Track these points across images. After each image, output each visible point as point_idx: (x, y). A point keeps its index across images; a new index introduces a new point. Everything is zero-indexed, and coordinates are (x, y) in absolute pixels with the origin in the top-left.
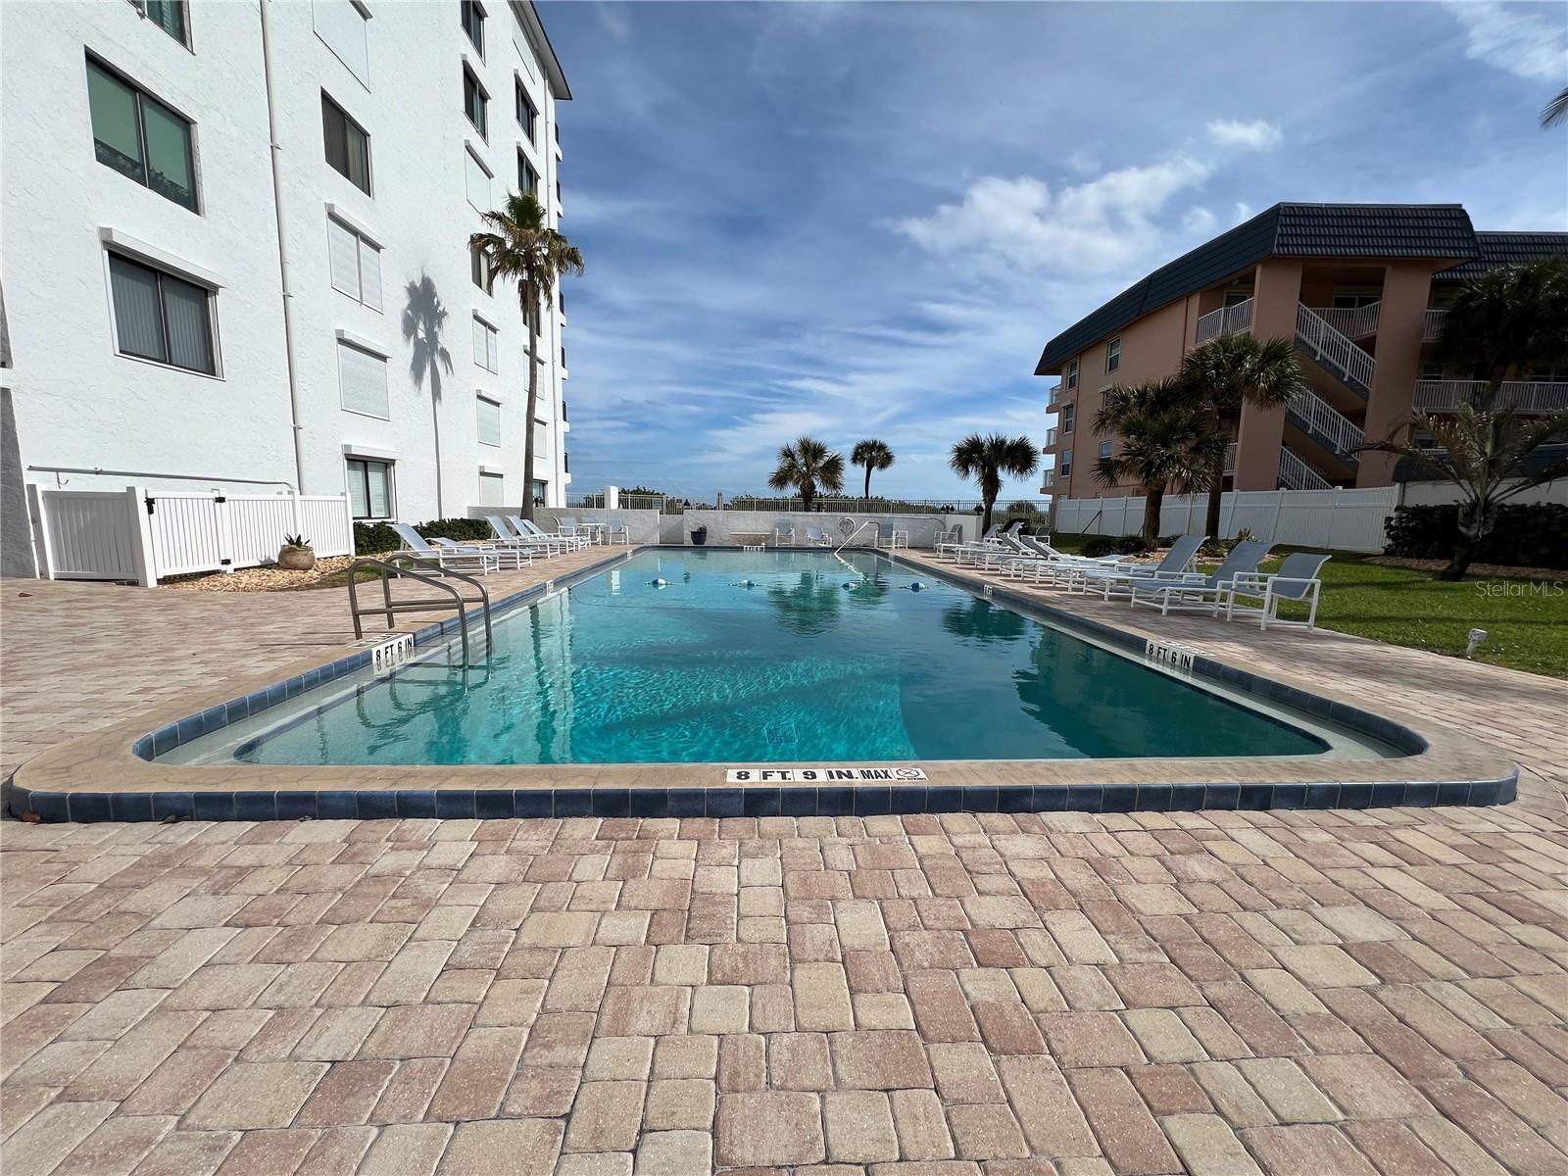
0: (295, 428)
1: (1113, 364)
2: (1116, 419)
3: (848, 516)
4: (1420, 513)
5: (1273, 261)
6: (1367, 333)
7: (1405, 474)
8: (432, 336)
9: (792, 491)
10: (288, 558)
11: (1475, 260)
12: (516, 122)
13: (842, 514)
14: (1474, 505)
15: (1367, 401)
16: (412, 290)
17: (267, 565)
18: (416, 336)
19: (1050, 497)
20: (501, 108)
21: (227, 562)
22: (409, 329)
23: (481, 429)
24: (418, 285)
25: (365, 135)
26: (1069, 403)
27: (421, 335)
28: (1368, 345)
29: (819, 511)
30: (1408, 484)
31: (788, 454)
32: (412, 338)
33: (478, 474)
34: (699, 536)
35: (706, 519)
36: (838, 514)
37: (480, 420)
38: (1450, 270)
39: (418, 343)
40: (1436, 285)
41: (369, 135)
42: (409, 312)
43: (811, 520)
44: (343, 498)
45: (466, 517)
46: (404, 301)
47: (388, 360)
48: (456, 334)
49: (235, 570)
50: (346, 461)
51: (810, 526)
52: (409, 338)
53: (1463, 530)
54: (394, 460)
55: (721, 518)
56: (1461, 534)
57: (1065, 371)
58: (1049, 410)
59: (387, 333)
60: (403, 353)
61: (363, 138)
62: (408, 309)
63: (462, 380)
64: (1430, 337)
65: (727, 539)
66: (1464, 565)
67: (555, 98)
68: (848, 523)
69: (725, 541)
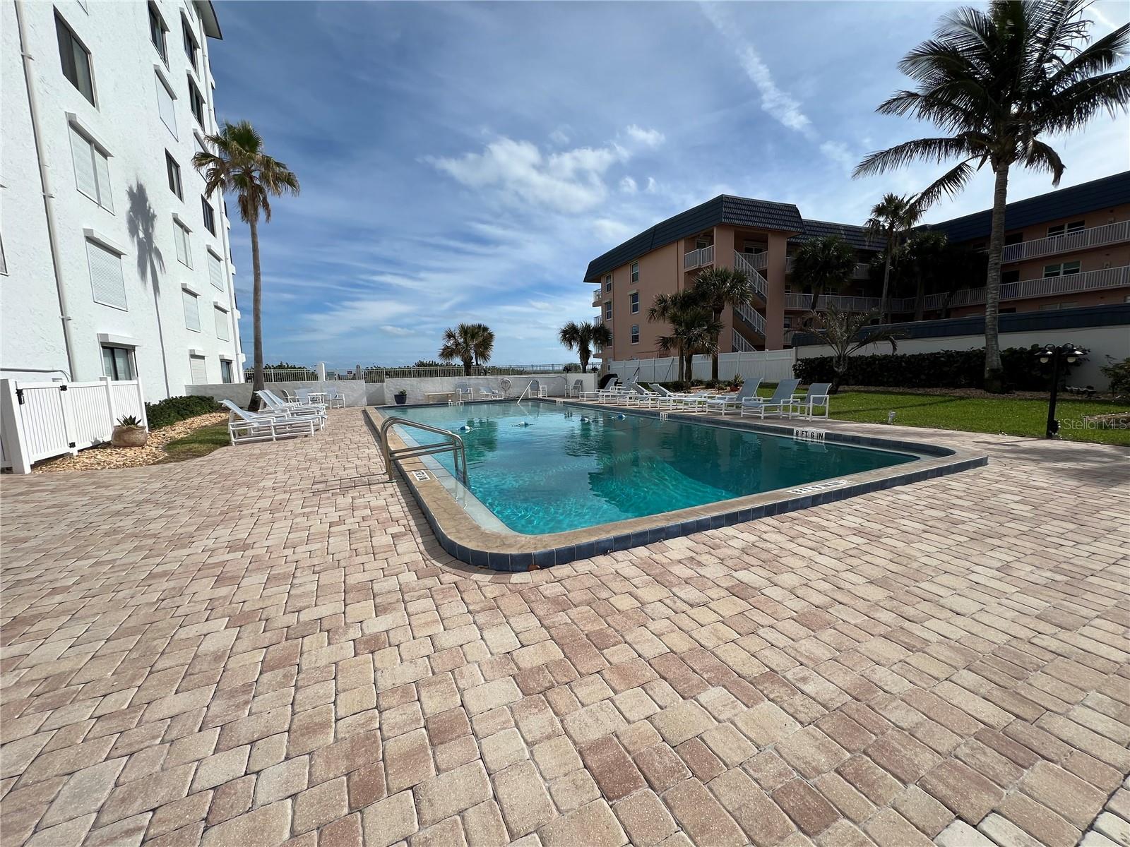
0: (63, 320)
1: (635, 278)
2: (663, 314)
3: (506, 377)
4: (808, 362)
5: (723, 226)
6: (762, 267)
7: (797, 342)
8: (149, 236)
9: (458, 361)
10: (126, 437)
11: (804, 234)
12: (183, 51)
13: (502, 376)
14: (839, 357)
15: (766, 303)
16: (131, 194)
17: (97, 446)
18: (138, 236)
19: (600, 360)
20: (174, 38)
21: (72, 445)
22: (133, 231)
23: (187, 318)
24: (135, 191)
25: (86, 52)
26: (608, 301)
27: (141, 235)
28: (764, 273)
29: (486, 375)
30: (799, 347)
31: (450, 336)
32: (136, 237)
33: (188, 357)
34: (401, 398)
35: (407, 384)
36: (499, 377)
37: (186, 310)
38: (793, 237)
39: (140, 243)
40: (789, 244)
41: (90, 53)
42: (131, 213)
43: (481, 382)
44: (104, 383)
45: (184, 395)
46: (127, 205)
47: (122, 256)
48: (164, 235)
49: (79, 451)
50: (101, 348)
51: (479, 386)
52: (133, 237)
53: (836, 369)
54: (135, 346)
55: (415, 383)
56: (836, 372)
57: (603, 280)
58: (595, 305)
59: (117, 233)
60: (130, 249)
61: (84, 54)
62: (130, 212)
63: (173, 275)
64: (788, 271)
65: (420, 398)
66: (838, 387)
67: (207, 36)
68: (506, 382)
69: (419, 400)
